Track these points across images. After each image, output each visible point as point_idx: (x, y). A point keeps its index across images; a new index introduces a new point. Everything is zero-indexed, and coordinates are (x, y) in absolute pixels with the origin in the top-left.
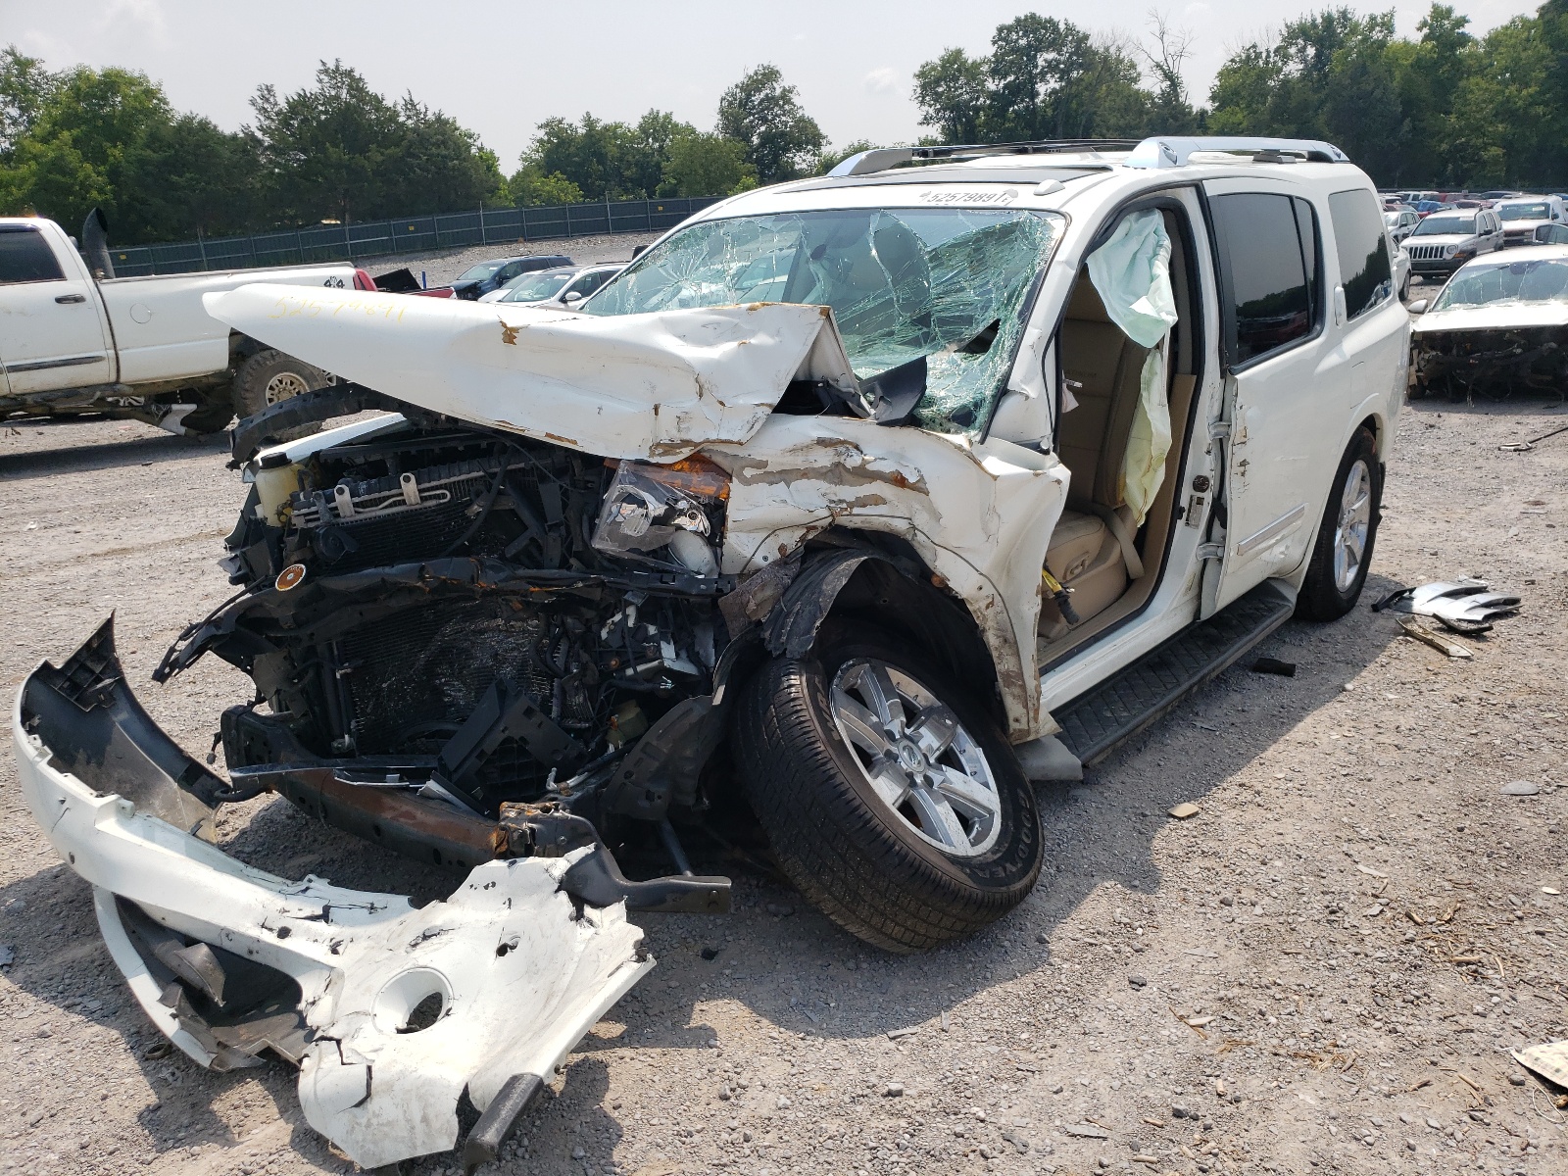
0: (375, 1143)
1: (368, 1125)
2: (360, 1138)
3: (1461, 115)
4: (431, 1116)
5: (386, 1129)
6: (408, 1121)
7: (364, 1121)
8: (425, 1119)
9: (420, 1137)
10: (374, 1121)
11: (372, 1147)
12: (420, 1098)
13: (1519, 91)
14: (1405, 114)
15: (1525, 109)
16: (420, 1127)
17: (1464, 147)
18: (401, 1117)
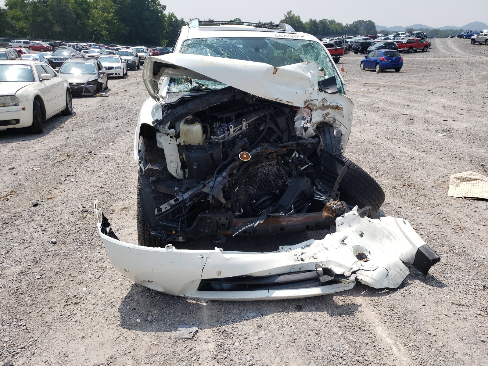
0: (395, 281)
1: (392, 278)
2: (392, 282)
3: (93, 20)
4: (401, 268)
5: (395, 277)
6: (398, 272)
7: (390, 278)
8: (401, 270)
9: (403, 274)
10: (392, 277)
11: (395, 282)
12: (396, 266)
13: (108, 15)
14: (77, 18)
15: (111, 21)
16: (401, 272)
17: (96, 30)
18: (397, 273)
